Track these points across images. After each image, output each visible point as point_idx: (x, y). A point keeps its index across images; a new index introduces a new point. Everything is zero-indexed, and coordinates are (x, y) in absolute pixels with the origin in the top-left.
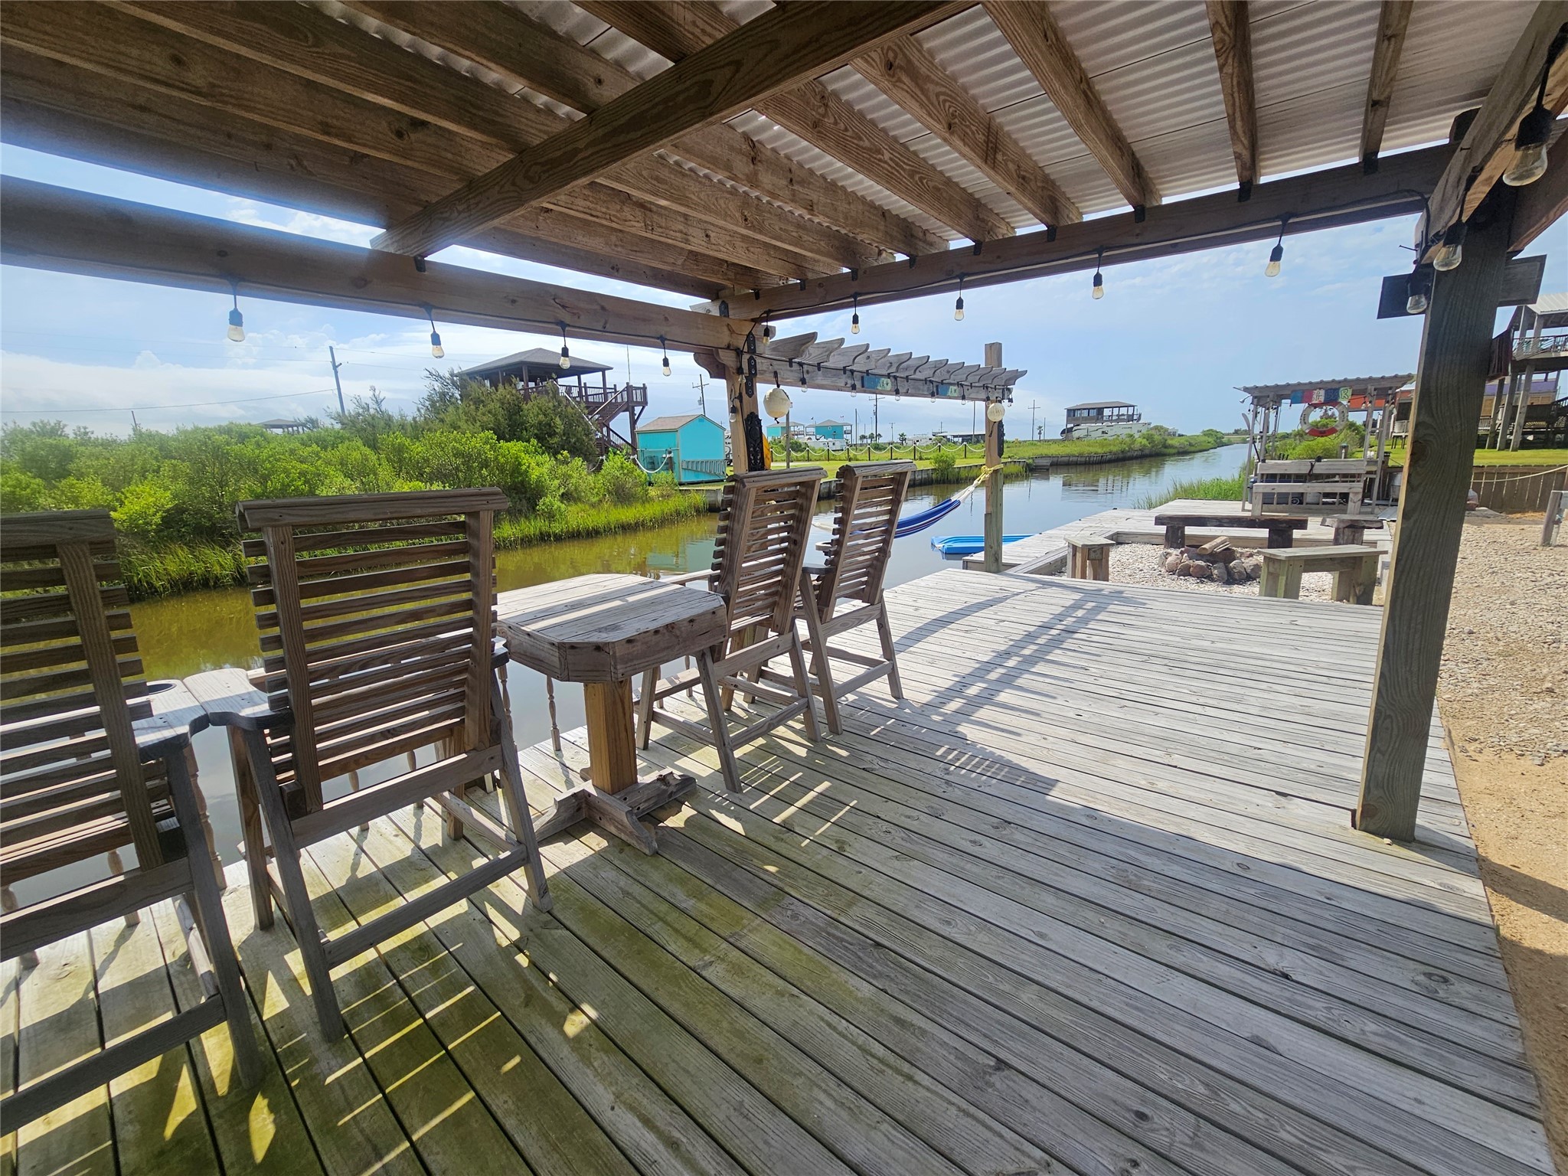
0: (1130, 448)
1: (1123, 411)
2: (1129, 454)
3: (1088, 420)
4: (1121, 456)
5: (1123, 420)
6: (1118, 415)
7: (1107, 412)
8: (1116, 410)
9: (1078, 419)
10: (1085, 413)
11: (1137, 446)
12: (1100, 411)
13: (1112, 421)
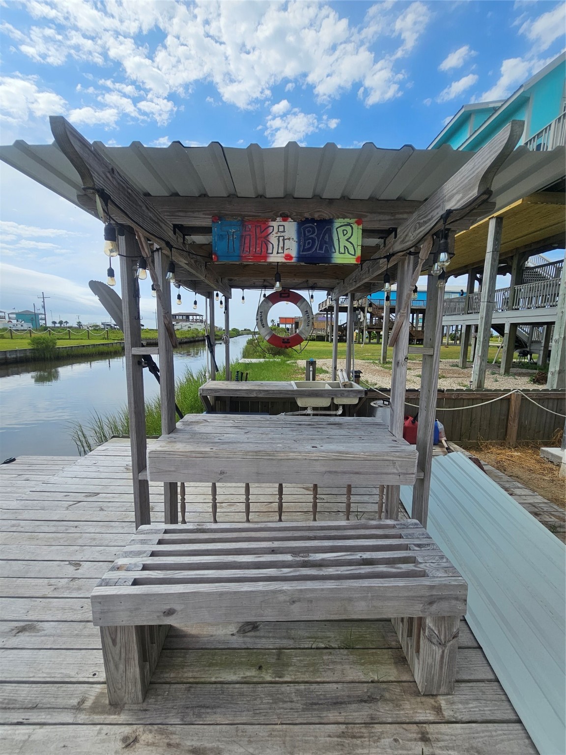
0: (197, 335)
1: (198, 317)
2: (197, 339)
3: (182, 320)
4: (192, 339)
5: (198, 322)
6: (196, 319)
7: (191, 317)
8: (195, 317)
9: (177, 320)
10: (181, 317)
11: (200, 335)
12: (188, 316)
13: (193, 322)
